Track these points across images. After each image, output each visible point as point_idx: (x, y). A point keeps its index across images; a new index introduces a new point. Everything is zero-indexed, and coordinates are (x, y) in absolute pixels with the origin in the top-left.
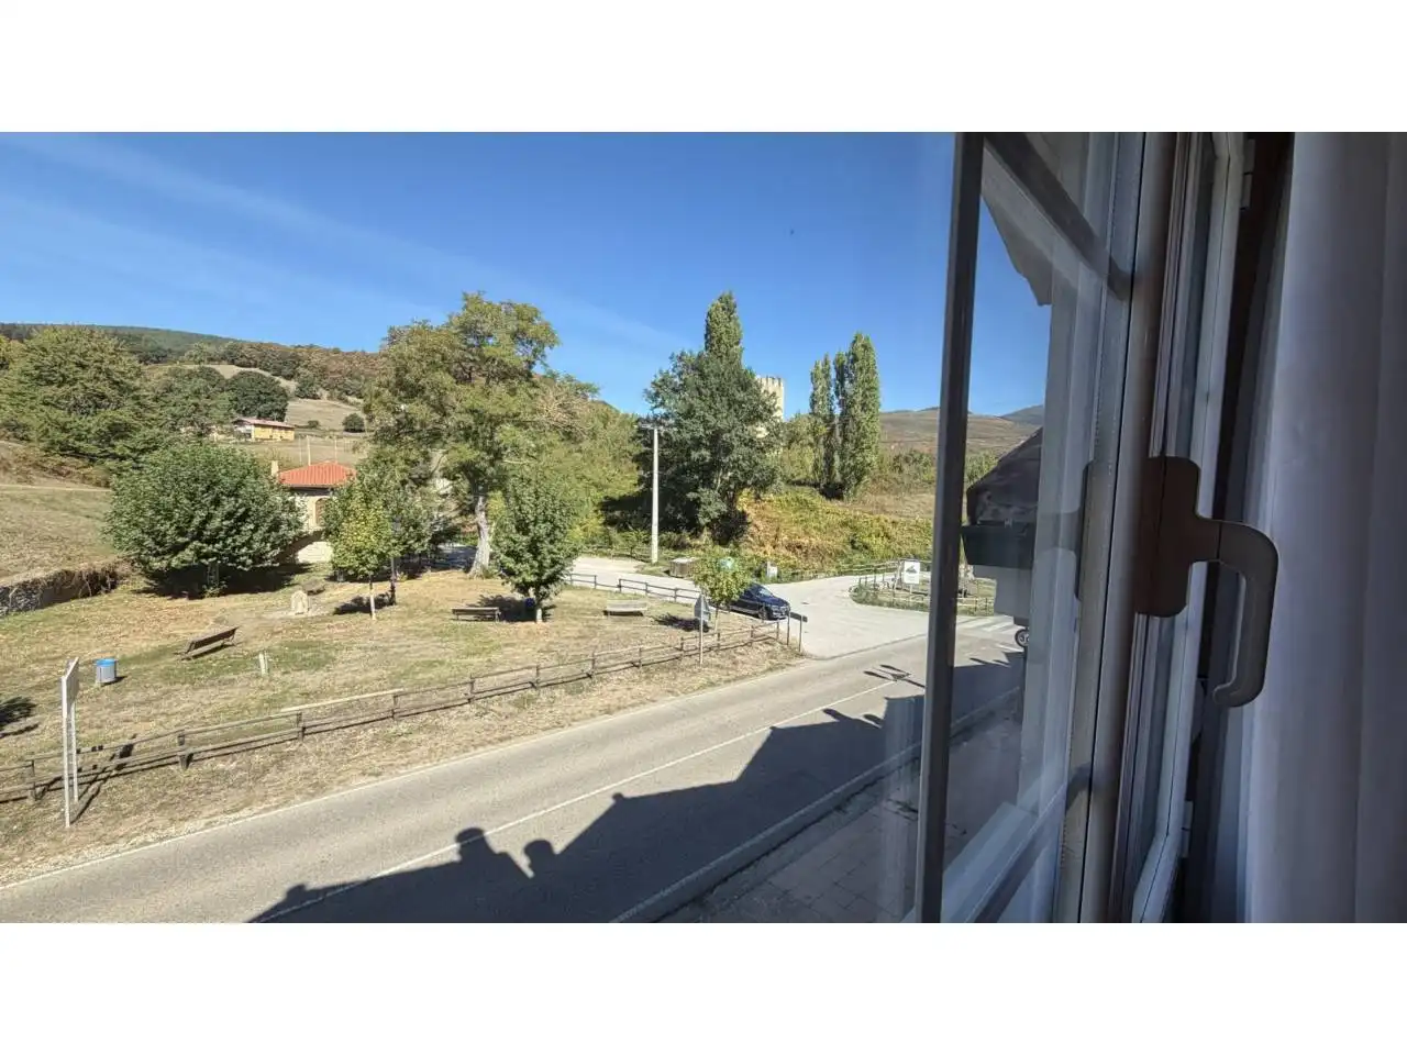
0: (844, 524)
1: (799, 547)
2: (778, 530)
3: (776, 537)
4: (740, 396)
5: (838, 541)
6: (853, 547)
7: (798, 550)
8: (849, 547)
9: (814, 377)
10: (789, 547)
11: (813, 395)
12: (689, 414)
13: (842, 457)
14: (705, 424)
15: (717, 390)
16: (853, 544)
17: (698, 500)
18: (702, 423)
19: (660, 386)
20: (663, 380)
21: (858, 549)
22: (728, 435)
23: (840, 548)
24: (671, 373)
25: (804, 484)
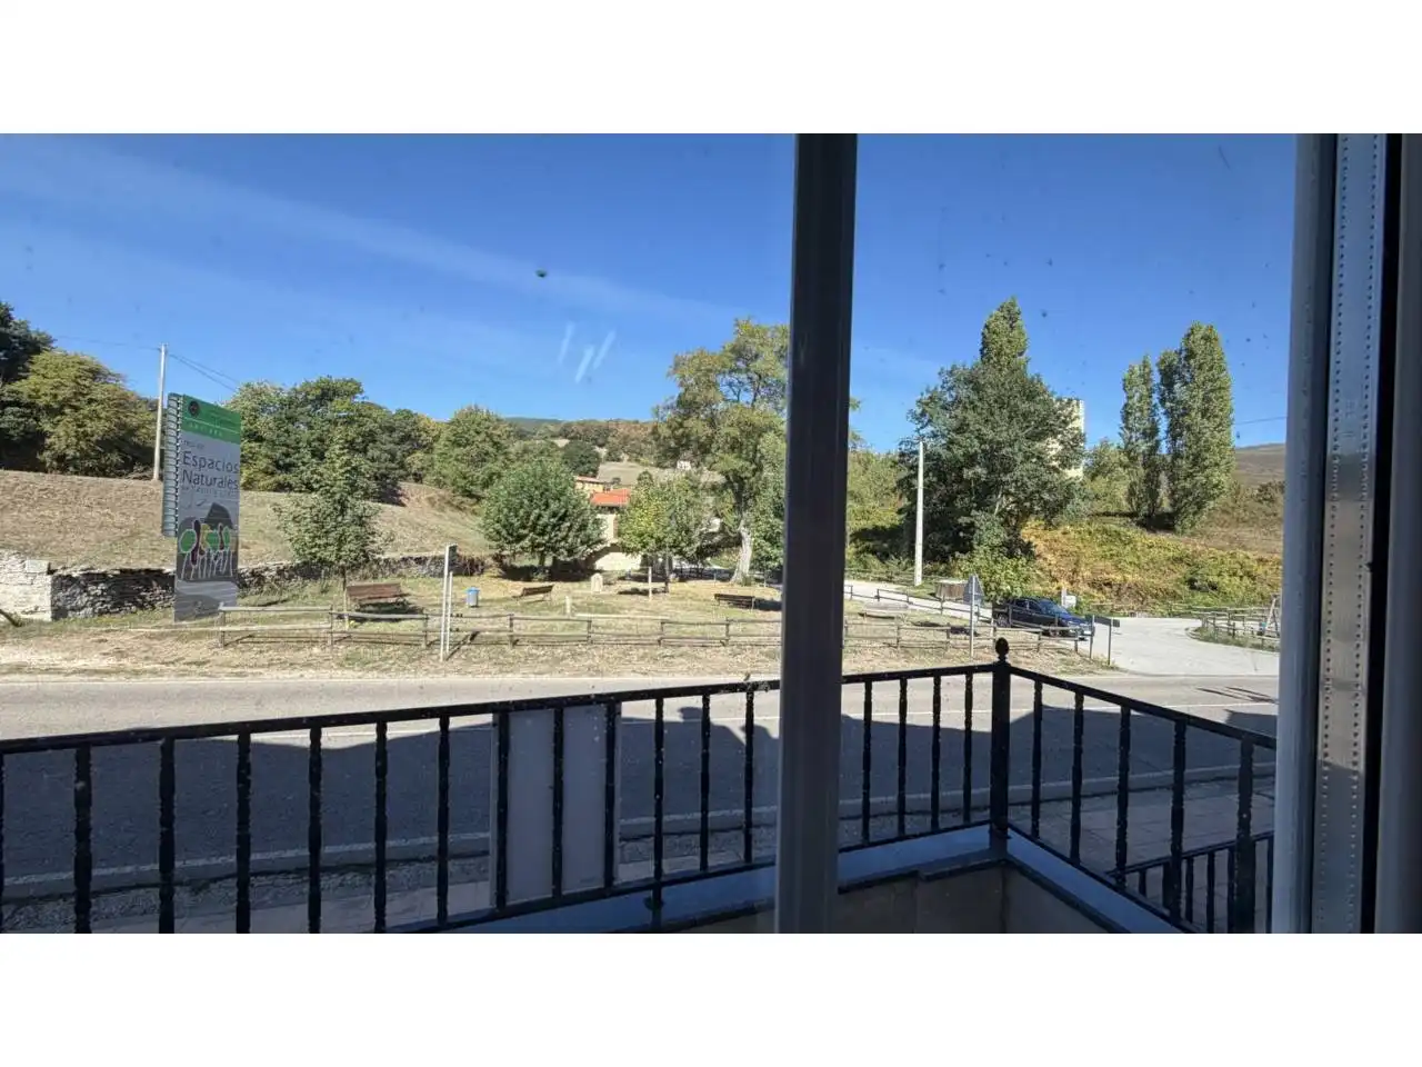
0: (1178, 560)
1: (1109, 584)
2: (1077, 563)
3: (1074, 572)
4: (1024, 406)
5: (1171, 579)
6: (1193, 587)
7: (1107, 589)
8: (1186, 588)
9: (1127, 385)
10: (1093, 584)
11: (1126, 405)
12: (960, 430)
13: (1172, 479)
14: (980, 438)
15: (996, 401)
16: (1191, 583)
17: (972, 524)
18: (977, 437)
19: (927, 404)
20: (930, 398)
21: (1199, 589)
22: (1010, 450)
23: (1171, 587)
24: (940, 389)
25: (1115, 515)
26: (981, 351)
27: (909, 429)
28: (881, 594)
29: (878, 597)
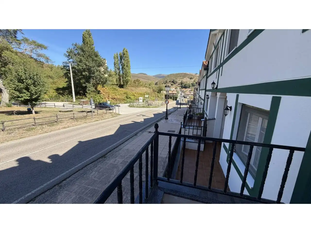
0: (125, 93)
1: (115, 98)
2: (109, 94)
3: (109, 96)
4: (95, 58)
5: (124, 97)
6: (127, 98)
7: (114, 99)
8: (126, 98)
9: (114, 58)
10: (112, 99)
11: (115, 62)
12: (81, 61)
13: (123, 78)
14: (86, 64)
15: (89, 56)
16: (127, 97)
17: (86, 86)
18: (85, 64)
19: (70, 53)
20: (71, 51)
21: (128, 98)
22: (93, 68)
23: (124, 98)
24: (73, 49)
25: (114, 85)
26: (83, 41)
27: (66, 59)
28: (65, 105)
29: (64, 106)
